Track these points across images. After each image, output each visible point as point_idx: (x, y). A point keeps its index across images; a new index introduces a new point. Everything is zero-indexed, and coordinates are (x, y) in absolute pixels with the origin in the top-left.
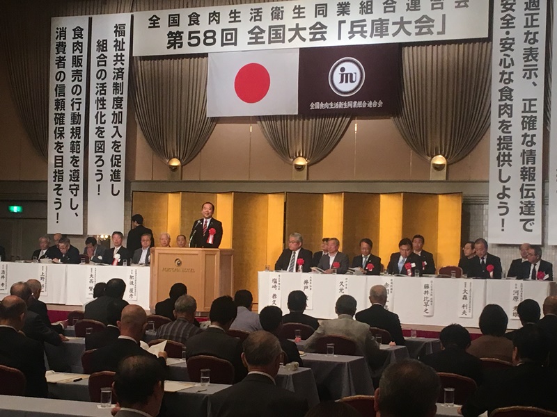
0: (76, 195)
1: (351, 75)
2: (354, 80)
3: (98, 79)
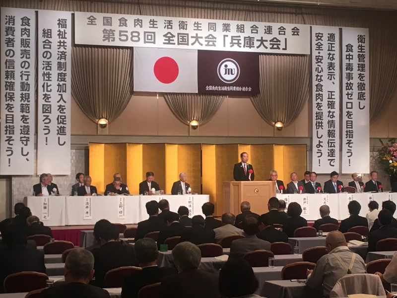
1: (232, 70)
2: (233, 73)
3: (44, 57)
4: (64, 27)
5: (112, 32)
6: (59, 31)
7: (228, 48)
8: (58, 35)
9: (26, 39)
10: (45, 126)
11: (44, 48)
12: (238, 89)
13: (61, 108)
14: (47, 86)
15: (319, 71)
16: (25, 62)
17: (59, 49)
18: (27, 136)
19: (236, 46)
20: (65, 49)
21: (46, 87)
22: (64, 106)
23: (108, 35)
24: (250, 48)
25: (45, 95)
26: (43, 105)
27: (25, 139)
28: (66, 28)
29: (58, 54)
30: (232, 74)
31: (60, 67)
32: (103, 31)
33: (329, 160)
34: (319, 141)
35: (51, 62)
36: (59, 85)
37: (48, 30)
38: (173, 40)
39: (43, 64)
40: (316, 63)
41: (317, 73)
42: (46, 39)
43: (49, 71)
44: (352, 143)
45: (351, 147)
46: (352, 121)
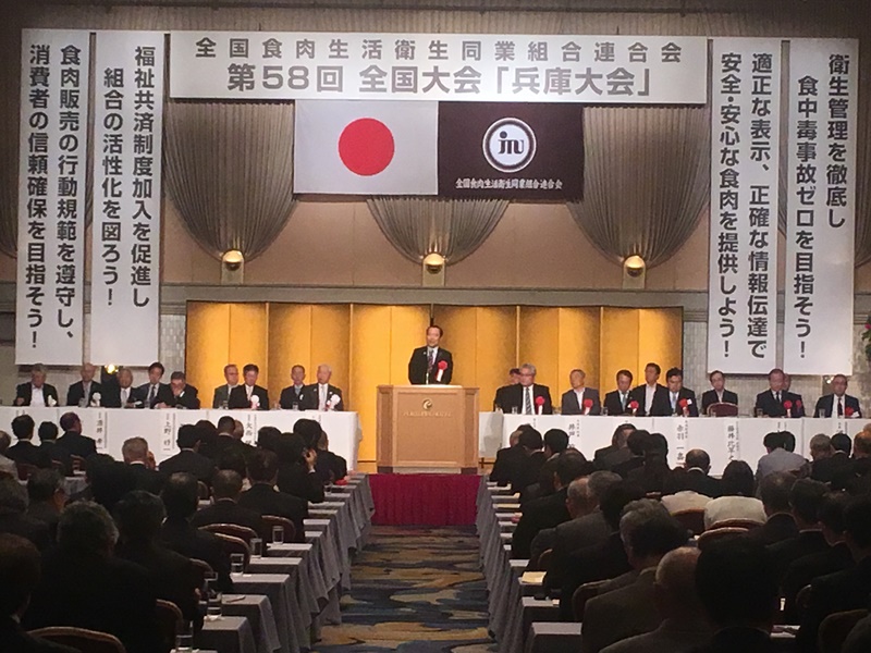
0: (68, 305)
1: (516, 143)
2: (520, 150)
3: (108, 127)
4: (148, 64)
5: (249, 70)
6: (139, 72)
7: (508, 96)
8: (136, 80)
9: (71, 91)
10: (108, 267)
11: (108, 107)
12: (530, 184)
13: (141, 230)
14: (114, 186)
15: (730, 141)
16: (68, 137)
17: (137, 108)
18: (70, 286)
19: (526, 90)
20: (151, 108)
21: (111, 186)
22: (147, 226)
23: (240, 75)
24: (560, 94)
25: (109, 204)
26: (104, 224)
27: (66, 293)
28: (153, 65)
29: (136, 120)
30: (517, 152)
31: (140, 146)
32: (230, 69)
33: (750, 343)
34: (727, 299)
35: (120, 136)
36: (137, 183)
37: (116, 70)
38: (382, 83)
39: (105, 141)
40: (723, 122)
41: (723, 145)
42: (112, 88)
43: (116, 154)
44: (811, 305)
45: (808, 314)
46: (811, 255)
